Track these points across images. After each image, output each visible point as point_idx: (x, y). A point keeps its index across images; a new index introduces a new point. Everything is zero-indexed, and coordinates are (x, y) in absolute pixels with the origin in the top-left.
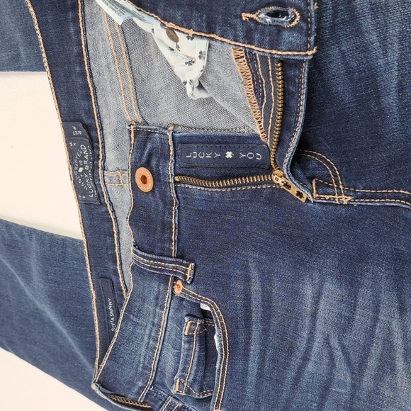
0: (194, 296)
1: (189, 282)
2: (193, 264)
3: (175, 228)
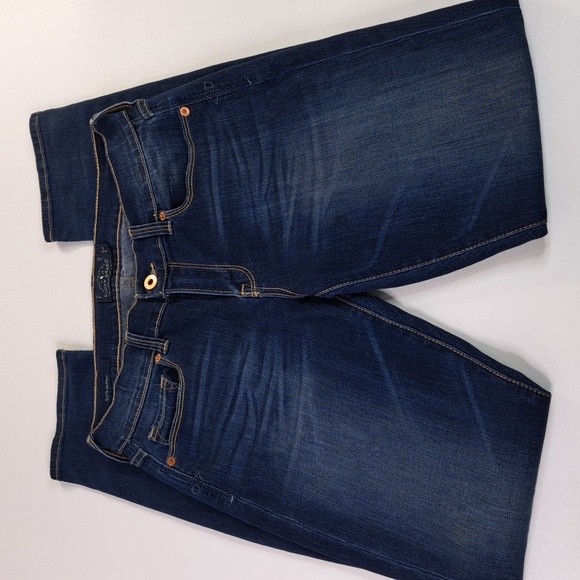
1: (165, 353)
2: (168, 341)
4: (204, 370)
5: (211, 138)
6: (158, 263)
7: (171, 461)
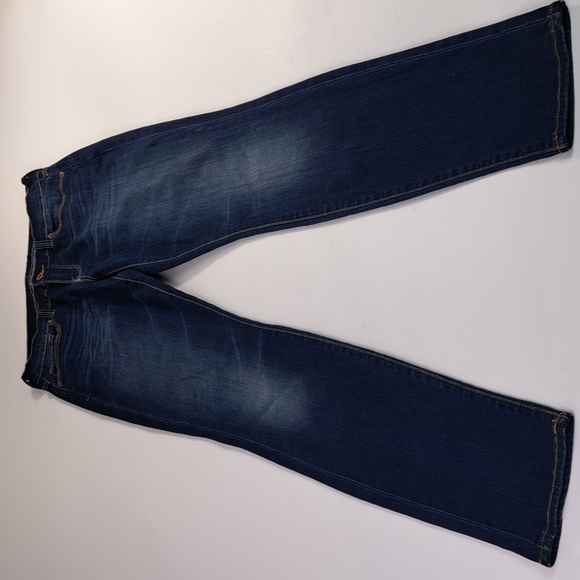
4: (73, 324)
5: (72, 190)
6: (46, 265)
7: (59, 383)
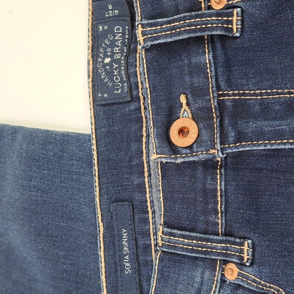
0: (255, 281)
1: (248, 264)
2: (250, 241)
3: (221, 196)
6: (196, 93)
